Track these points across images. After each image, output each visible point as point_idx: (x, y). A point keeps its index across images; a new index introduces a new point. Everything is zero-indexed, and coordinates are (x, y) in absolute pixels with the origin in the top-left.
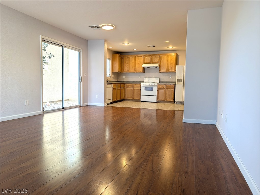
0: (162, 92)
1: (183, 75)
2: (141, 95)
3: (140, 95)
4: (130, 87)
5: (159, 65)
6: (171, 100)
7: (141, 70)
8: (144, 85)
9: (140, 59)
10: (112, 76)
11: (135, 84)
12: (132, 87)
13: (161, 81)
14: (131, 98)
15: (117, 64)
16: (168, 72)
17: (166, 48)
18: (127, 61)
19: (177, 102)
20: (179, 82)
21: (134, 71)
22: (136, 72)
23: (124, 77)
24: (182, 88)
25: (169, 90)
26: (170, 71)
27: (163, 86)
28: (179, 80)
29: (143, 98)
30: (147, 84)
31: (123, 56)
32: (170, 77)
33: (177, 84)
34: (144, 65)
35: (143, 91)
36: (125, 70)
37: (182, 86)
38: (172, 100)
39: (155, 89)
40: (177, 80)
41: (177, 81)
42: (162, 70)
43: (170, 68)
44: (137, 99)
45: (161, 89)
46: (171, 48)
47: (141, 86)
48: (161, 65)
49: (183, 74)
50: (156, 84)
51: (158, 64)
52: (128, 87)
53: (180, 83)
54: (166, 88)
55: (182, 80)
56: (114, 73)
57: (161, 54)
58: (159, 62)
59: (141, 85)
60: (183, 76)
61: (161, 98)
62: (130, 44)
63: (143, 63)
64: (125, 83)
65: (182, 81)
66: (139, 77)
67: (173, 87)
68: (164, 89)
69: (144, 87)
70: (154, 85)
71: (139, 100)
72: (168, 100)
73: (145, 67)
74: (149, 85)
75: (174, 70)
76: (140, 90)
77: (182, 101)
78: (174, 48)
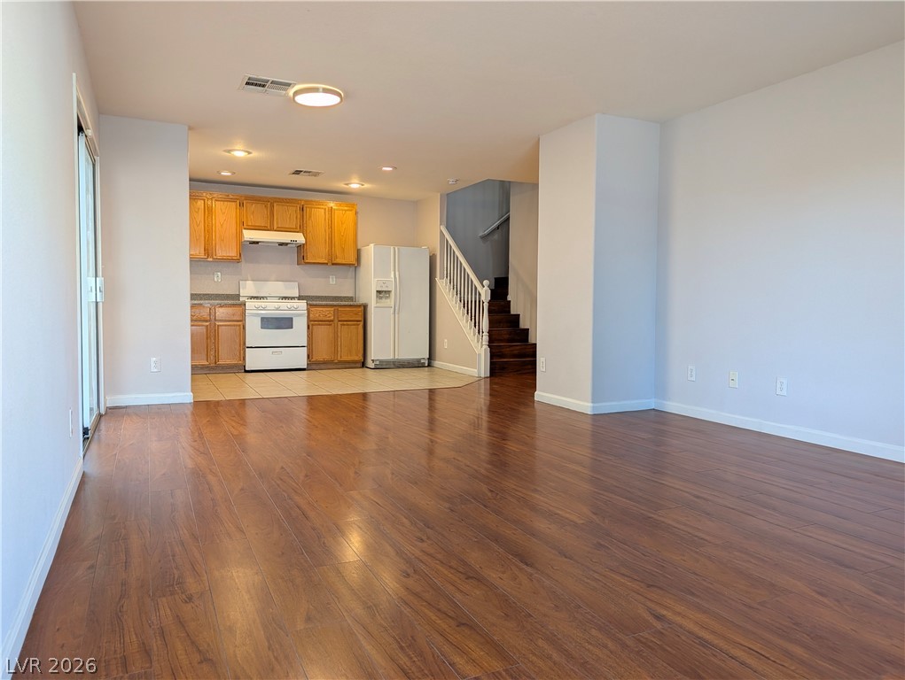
0: (322, 332)
1: (392, 276)
2: (247, 345)
3: (243, 346)
4: (199, 317)
6: (356, 358)
7: (233, 251)
8: (258, 309)
9: (226, 211)
11: (220, 306)
12: (208, 318)
14: (203, 362)
16: (333, 264)
17: (341, 186)
19: (378, 363)
20: (381, 298)
21: (202, 255)
24: (392, 316)
25: (347, 325)
26: (338, 261)
27: (328, 313)
28: (381, 292)
29: (254, 360)
30: (272, 305)
32: (332, 280)
33: (378, 305)
35: (255, 332)
37: (391, 310)
39: (301, 324)
41: (376, 296)
42: (311, 257)
43: (338, 251)
44: (228, 362)
45: (321, 322)
46: (355, 186)
47: (244, 313)
49: (392, 273)
50: (302, 305)
51: (302, 235)
54: (336, 319)
55: (389, 292)
57: (308, 202)
58: (303, 229)
59: (244, 310)
60: (393, 279)
61: (322, 354)
62: (255, 154)
63: (243, 225)
65: (390, 295)
66: (218, 277)
67: (359, 314)
68: (331, 323)
69: (257, 315)
70: (296, 309)
71: (236, 368)
72: (345, 358)
74: (277, 309)
75: (352, 260)
76: (244, 328)
77: (391, 357)
78: (367, 186)
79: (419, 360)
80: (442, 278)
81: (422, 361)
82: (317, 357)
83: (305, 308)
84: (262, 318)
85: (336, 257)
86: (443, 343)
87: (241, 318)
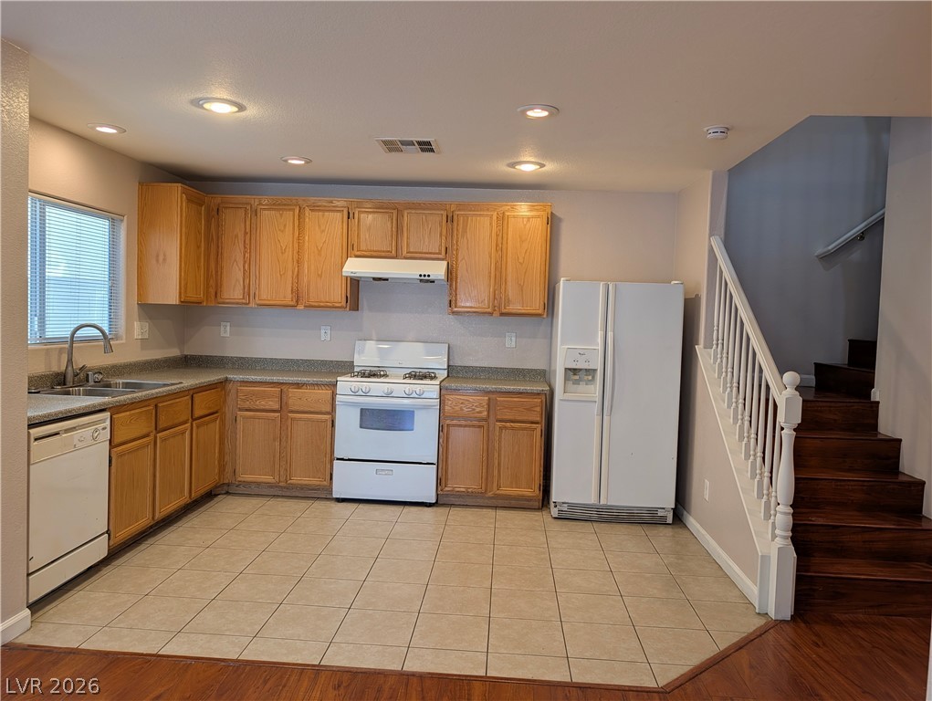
0: (464, 438)
1: (600, 340)
2: (337, 455)
3: (328, 457)
4: (263, 404)
5: (450, 272)
6: (527, 492)
7: (338, 294)
8: (355, 394)
9: (326, 228)
10: (139, 329)
11: (298, 385)
12: (277, 406)
13: (458, 362)
14: (269, 479)
15: (170, 249)
16: (502, 314)
17: (500, 169)
18: (241, 235)
19: (565, 508)
20: (576, 382)
21: (288, 299)
22: (301, 307)
23: (226, 330)
24: (597, 420)
25: (513, 428)
26: (515, 307)
27: (476, 404)
28: (575, 371)
29: (347, 480)
30: (376, 386)
31: (218, 199)
32: (511, 341)
33: (568, 396)
34: (355, 267)
35: (349, 435)
36: (233, 291)
37: (597, 407)
38: (533, 491)
39: (426, 425)
40: (567, 369)
41: (566, 379)
42: (465, 303)
43: (512, 291)
44: (306, 480)
45: (465, 421)
46: (528, 168)
47: (333, 399)
48: (461, 271)
49: (600, 334)
50: (431, 389)
51: (445, 263)
52: (247, 405)
53: (582, 387)
54: (492, 419)
55: (592, 372)
56: (150, 311)
57: (461, 206)
58: (447, 253)
59: (334, 395)
60: (600, 347)
61: (461, 482)
62: (252, 111)
63: (351, 250)
64: (226, 380)
65: (593, 377)
66: (325, 334)
67: (538, 409)
68: (482, 424)
69: (354, 404)
70: (420, 396)
71: (322, 493)
72: (506, 490)
73: (361, 277)
74: (388, 396)
75: (536, 305)
76: (333, 425)
77: (592, 500)
78: (550, 167)
79: (652, 511)
80: (708, 346)
81: (661, 513)
82: (458, 485)
83: (436, 395)
84: (362, 409)
85: (508, 302)
86: (702, 488)
87: (329, 409)
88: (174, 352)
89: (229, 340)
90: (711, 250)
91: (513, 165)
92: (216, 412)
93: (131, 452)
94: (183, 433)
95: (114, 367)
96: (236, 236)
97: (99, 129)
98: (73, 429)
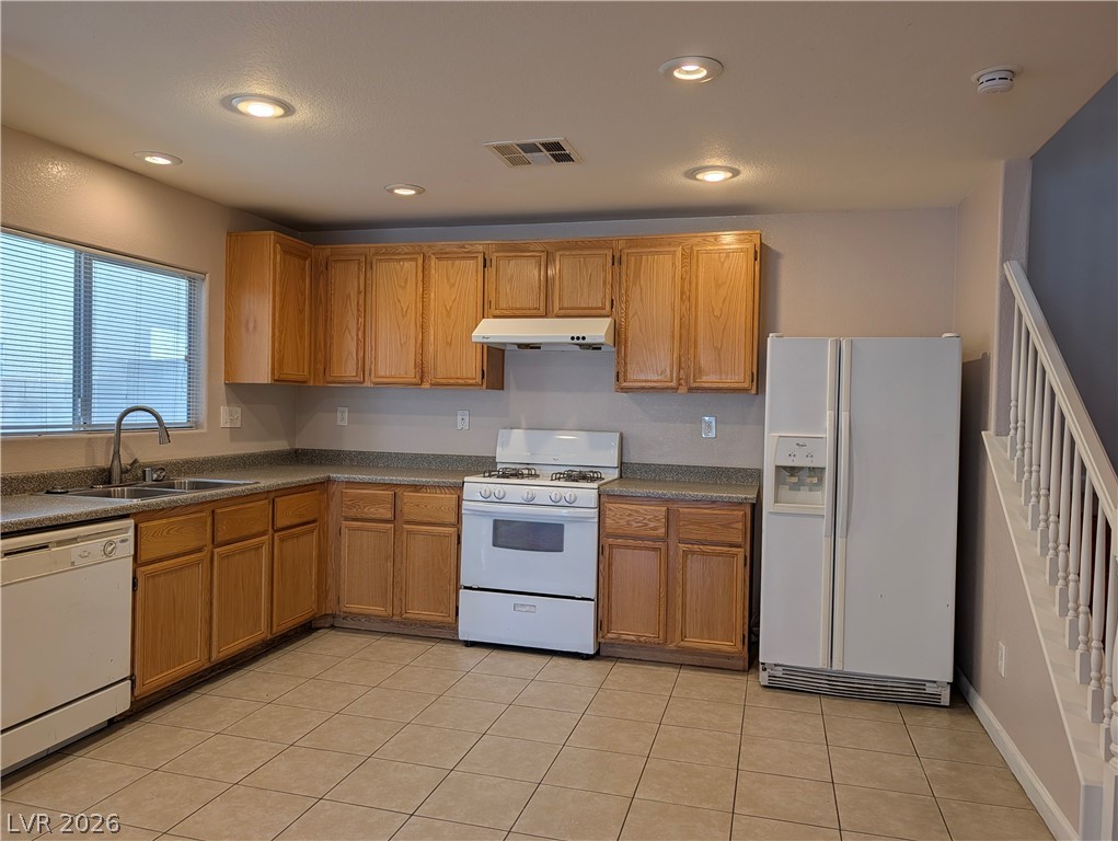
0: (638, 566)
1: (828, 424)
3: (452, 584)
4: (372, 512)
5: (618, 334)
6: (725, 646)
7: (471, 367)
8: (486, 499)
9: (455, 281)
10: (227, 416)
11: (416, 487)
12: (389, 515)
13: (634, 457)
14: (379, 610)
15: (261, 311)
16: (691, 390)
17: (672, 182)
18: (353, 295)
19: (779, 672)
20: (795, 487)
21: (411, 374)
22: (426, 386)
23: (343, 417)
24: (826, 543)
25: (703, 553)
26: (709, 379)
27: (649, 517)
28: (793, 470)
29: (478, 617)
30: (515, 490)
31: (328, 250)
32: (710, 427)
33: (781, 507)
34: (492, 330)
35: (480, 557)
36: (349, 370)
37: (824, 525)
38: (733, 645)
39: (581, 543)
40: (778, 468)
41: (779, 482)
42: (638, 375)
43: (705, 358)
44: (426, 615)
45: (636, 540)
46: (715, 177)
47: (459, 506)
48: (633, 332)
49: (829, 415)
50: (587, 493)
51: (607, 322)
52: (353, 512)
53: (803, 494)
54: (673, 538)
55: (817, 472)
56: (239, 392)
57: (633, 242)
58: (612, 307)
59: (460, 500)
60: (828, 435)
61: (633, 626)
63: (488, 308)
64: (328, 481)
65: (821, 480)
66: (462, 421)
67: (740, 526)
68: (660, 544)
69: (485, 514)
70: (570, 505)
71: (443, 632)
72: (693, 642)
73: (505, 344)
74: (529, 502)
75: (738, 377)
76: (459, 542)
77: (819, 662)
78: (748, 174)
79: (918, 684)
80: (1002, 431)
81: (930, 689)
82: (626, 630)
83: (594, 503)
84: (496, 522)
85: (699, 372)
86: (995, 656)
87: (453, 520)
88: (281, 445)
89: (348, 430)
90: (1005, 284)
91: (692, 174)
92: (314, 521)
93: (167, 572)
94: (258, 548)
95: (187, 462)
96: (349, 296)
97: (148, 159)
98: (74, 540)
